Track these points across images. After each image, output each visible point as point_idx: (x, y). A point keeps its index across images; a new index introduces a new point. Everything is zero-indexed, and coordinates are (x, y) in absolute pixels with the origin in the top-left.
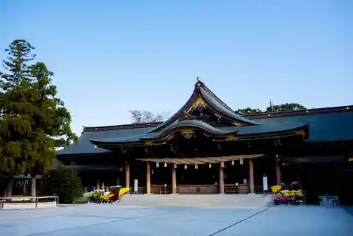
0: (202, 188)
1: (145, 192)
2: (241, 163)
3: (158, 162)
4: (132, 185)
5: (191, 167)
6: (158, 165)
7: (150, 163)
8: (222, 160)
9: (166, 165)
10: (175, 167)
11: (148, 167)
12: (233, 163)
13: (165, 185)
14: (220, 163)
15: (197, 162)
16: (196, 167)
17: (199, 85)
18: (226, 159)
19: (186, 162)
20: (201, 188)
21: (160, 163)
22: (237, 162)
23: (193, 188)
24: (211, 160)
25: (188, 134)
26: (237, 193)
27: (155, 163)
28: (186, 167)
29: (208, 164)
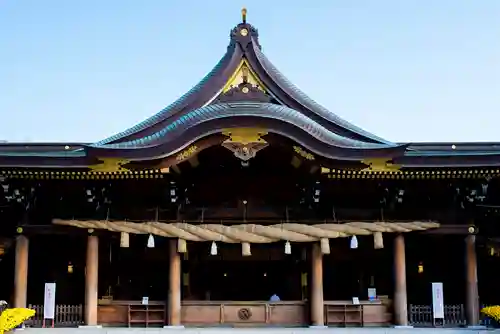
0: (256, 310)
1: (81, 319)
2: (379, 242)
3: (126, 230)
4: (35, 298)
5: (231, 248)
6: (125, 242)
7: (100, 233)
8: (326, 233)
9: (151, 243)
10: (183, 247)
11: (94, 245)
12: (354, 244)
13: (145, 301)
14: (319, 243)
15: (249, 235)
16: (247, 250)
17: (244, 33)
18: (336, 230)
19: (214, 233)
20: (252, 309)
21: (132, 236)
22: (366, 240)
23: (231, 309)
24: (291, 233)
25: (245, 144)
26: (360, 325)
27: (118, 234)
28: (214, 250)
29: (282, 243)
